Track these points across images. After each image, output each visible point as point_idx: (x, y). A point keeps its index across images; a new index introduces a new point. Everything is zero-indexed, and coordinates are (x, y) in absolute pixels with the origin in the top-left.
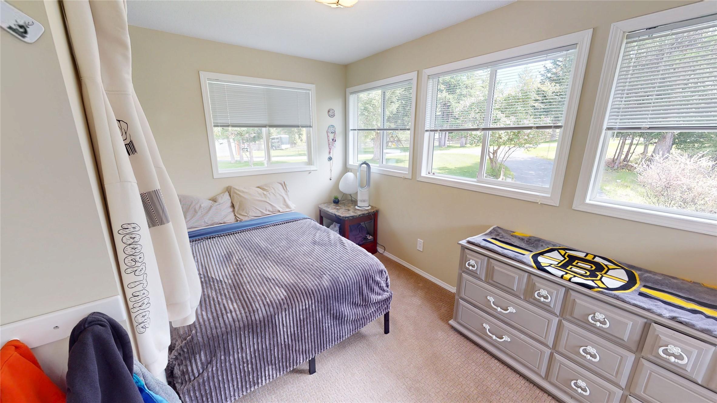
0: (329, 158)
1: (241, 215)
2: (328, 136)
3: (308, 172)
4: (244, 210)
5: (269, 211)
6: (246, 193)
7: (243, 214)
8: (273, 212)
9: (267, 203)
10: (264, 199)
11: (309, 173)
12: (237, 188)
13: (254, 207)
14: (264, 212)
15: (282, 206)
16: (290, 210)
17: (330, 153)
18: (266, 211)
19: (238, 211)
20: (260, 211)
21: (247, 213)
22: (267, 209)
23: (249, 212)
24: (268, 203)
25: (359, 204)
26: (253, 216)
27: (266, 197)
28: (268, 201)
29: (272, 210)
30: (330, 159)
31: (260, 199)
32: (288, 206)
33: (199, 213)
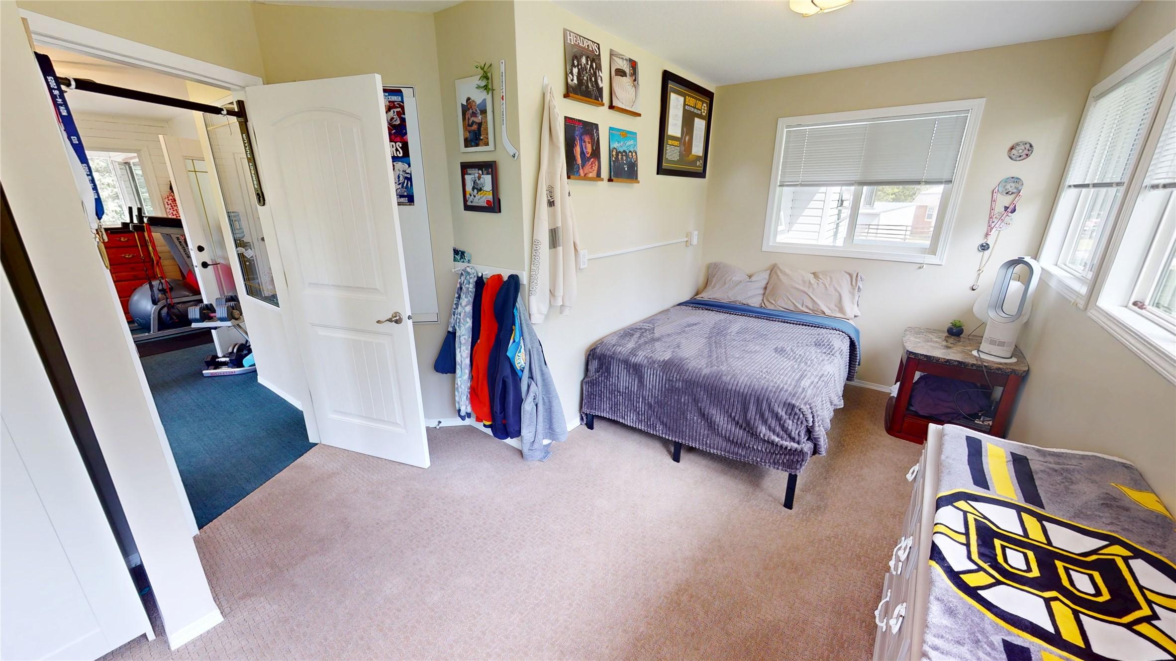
0: (982, 246)
1: (768, 301)
2: (993, 201)
3: (919, 265)
4: (773, 295)
5: (807, 307)
6: (788, 275)
7: (770, 300)
8: (815, 311)
9: (806, 295)
10: (805, 289)
11: (920, 268)
12: (781, 267)
13: (786, 295)
14: (799, 306)
15: (833, 306)
16: (842, 316)
17: (987, 235)
18: (802, 306)
19: (767, 295)
20: (794, 304)
21: (775, 301)
22: (804, 303)
23: (778, 300)
24: (809, 296)
25: (984, 346)
26: (782, 307)
27: (809, 287)
28: (810, 294)
29: (811, 307)
30: (984, 247)
31: (802, 288)
32: (841, 310)
33: (727, 286)
